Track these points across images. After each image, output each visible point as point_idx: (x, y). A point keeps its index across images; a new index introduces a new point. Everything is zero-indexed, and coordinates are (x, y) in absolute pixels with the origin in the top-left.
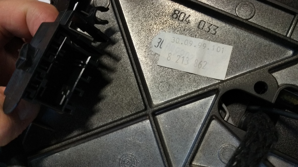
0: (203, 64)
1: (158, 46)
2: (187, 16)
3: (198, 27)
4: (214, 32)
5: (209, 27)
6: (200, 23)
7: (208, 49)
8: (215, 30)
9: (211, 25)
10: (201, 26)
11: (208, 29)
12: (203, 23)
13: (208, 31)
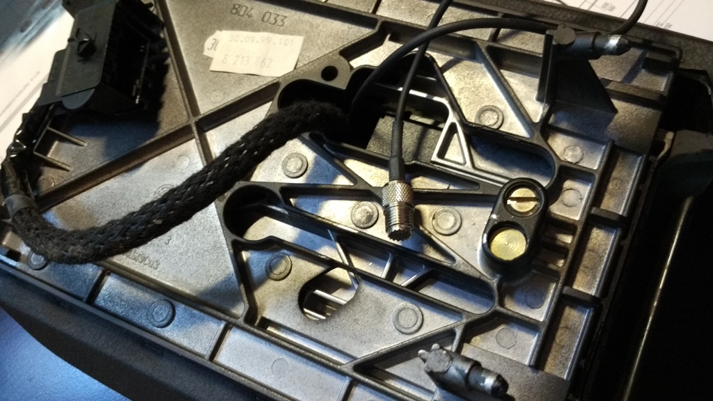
0: (267, 62)
1: (212, 48)
2: (249, 9)
3: (263, 20)
4: (281, 23)
5: (275, 19)
6: (265, 15)
7: (274, 44)
8: (282, 20)
9: (278, 15)
10: (266, 19)
11: (274, 21)
12: (268, 15)
13: (275, 23)
